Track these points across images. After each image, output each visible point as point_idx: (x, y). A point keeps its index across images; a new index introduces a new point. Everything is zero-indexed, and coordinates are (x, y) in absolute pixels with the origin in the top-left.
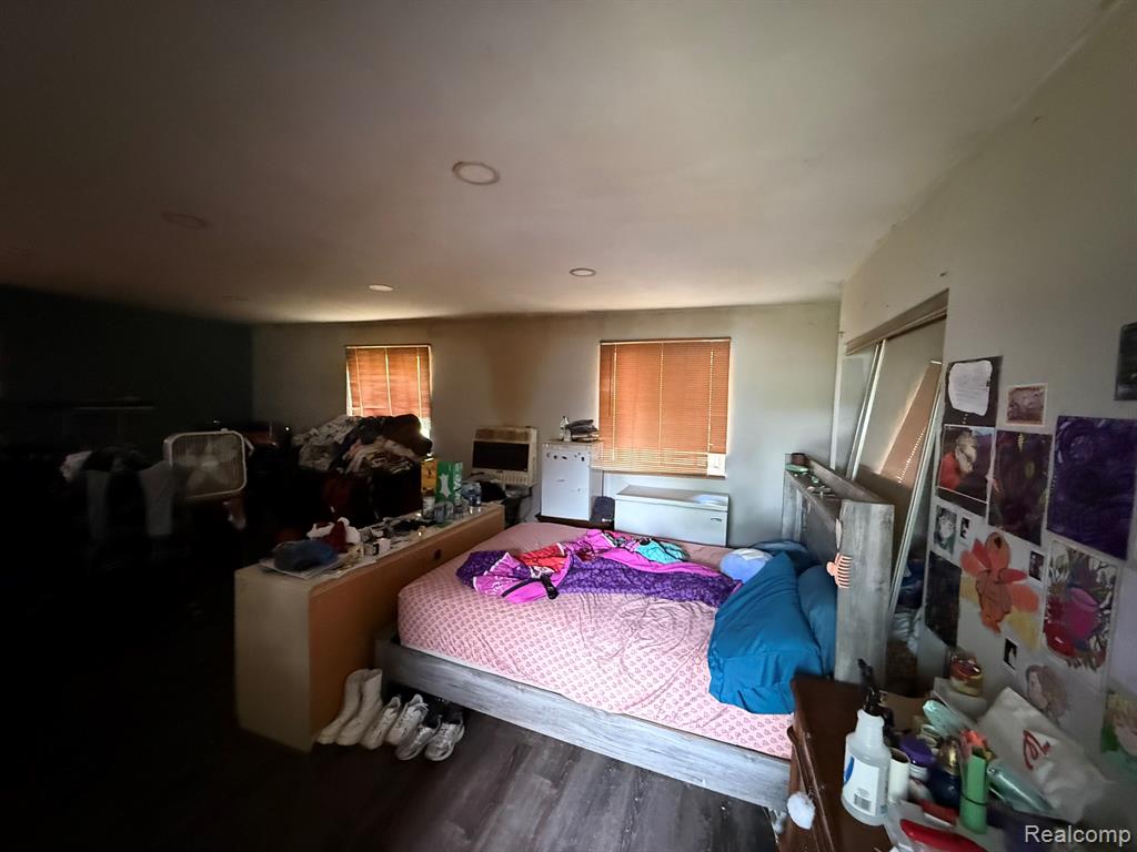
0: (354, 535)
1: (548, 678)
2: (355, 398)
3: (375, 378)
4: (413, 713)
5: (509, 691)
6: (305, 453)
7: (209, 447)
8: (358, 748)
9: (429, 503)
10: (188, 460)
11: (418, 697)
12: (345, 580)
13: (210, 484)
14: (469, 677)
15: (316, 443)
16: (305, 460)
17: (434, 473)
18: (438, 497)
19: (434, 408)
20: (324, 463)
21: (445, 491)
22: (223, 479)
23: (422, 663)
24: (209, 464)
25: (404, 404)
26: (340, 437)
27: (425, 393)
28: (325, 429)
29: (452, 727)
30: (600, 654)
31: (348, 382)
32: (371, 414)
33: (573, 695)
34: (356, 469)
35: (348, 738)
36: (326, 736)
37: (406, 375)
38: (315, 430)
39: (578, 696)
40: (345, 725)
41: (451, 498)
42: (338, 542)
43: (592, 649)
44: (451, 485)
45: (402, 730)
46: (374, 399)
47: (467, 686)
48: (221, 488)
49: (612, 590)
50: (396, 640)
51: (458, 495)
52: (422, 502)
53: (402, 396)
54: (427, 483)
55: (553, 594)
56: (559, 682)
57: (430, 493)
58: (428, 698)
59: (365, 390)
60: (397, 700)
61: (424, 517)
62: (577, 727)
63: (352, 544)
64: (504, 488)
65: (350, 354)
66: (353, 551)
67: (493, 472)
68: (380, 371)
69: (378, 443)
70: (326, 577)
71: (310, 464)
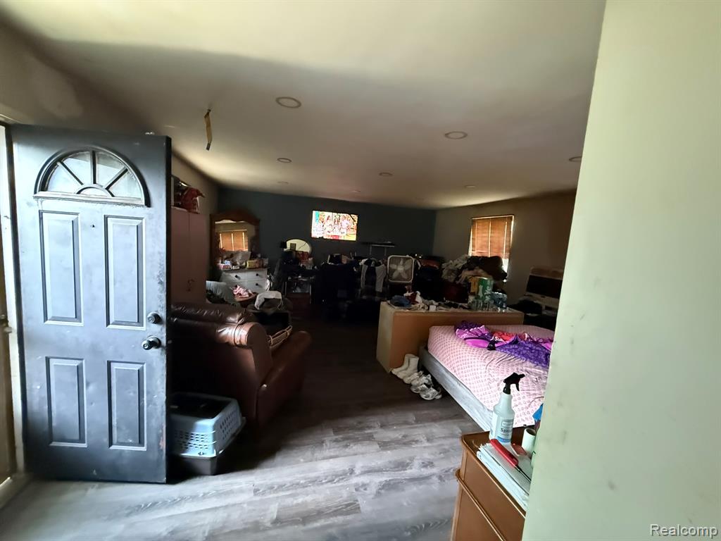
0: (419, 299)
1: (468, 382)
2: (473, 246)
3: (484, 235)
4: (424, 379)
5: (455, 383)
6: (445, 272)
7: (401, 262)
8: (401, 380)
9: (471, 299)
10: (394, 266)
11: (429, 375)
12: (409, 314)
13: (400, 277)
14: (444, 371)
15: (451, 268)
16: (445, 275)
17: (476, 284)
18: (477, 297)
19: (512, 253)
20: (452, 278)
21: (480, 294)
22: (405, 276)
23: (432, 360)
24: (400, 269)
25: (496, 250)
26: (460, 265)
27: (507, 244)
28: (456, 262)
29: (434, 390)
30: (490, 377)
31: (471, 237)
32: (479, 255)
33: (475, 394)
34: (462, 283)
35: (400, 376)
36: (395, 371)
37: (499, 233)
38: (451, 261)
39: (475, 391)
40: (401, 371)
41: (483, 298)
42: (412, 300)
43: (487, 374)
44: (484, 291)
45: (417, 382)
46: (481, 247)
47: (443, 375)
48: (404, 280)
49: (528, 360)
50: (426, 348)
51: (488, 298)
52: (468, 298)
53: (496, 246)
54: (473, 289)
55: (492, 348)
56: (472, 385)
57: (473, 294)
58: (432, 378)
59: (478, 242)
60: (421, 372)
61: (468, 306)
62: (476, 411)
63: (417, 302)
64: (544, 307)
65: (474, 222)
66: (418, 305)
67: (538, 296)
68: (486, 231)
69: (475, 270)
70: (402, 310)
71: (446, 278)
